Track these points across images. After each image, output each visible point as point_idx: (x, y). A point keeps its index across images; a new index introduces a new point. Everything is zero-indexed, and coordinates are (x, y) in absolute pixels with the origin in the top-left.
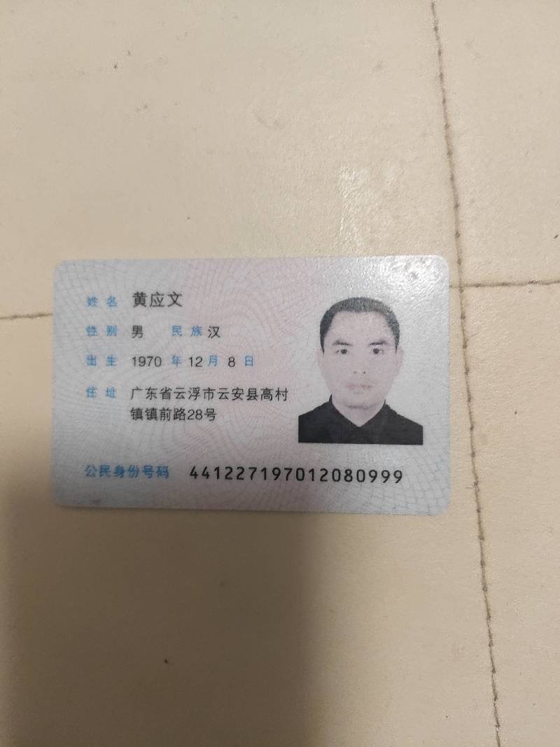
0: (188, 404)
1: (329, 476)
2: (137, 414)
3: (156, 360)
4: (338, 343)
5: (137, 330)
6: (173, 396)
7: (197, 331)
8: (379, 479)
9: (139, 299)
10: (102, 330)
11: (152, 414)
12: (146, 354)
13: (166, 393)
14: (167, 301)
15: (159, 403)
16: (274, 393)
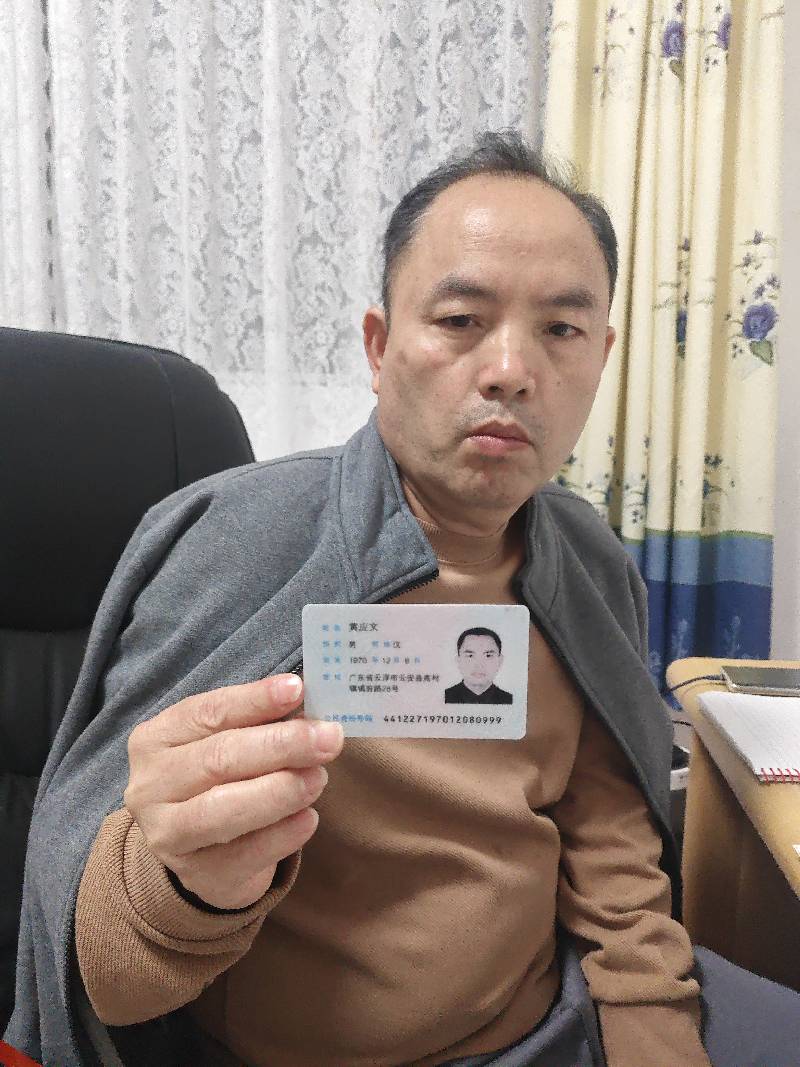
0: (382, 683)
1: (461, 720)
2: (353, 688)
3: (363, 660)
4: (467, 651)
5: (352, 644)
6: (374, 679)
7: (387, 644)
8: (489, 721)
9: (353, 626)
10: (332, 643)
11: (362, 689)
12: (358, 656)
13: (370, 678)
14: (369, 627)
15: (366, 683)
16: (431, 678)
